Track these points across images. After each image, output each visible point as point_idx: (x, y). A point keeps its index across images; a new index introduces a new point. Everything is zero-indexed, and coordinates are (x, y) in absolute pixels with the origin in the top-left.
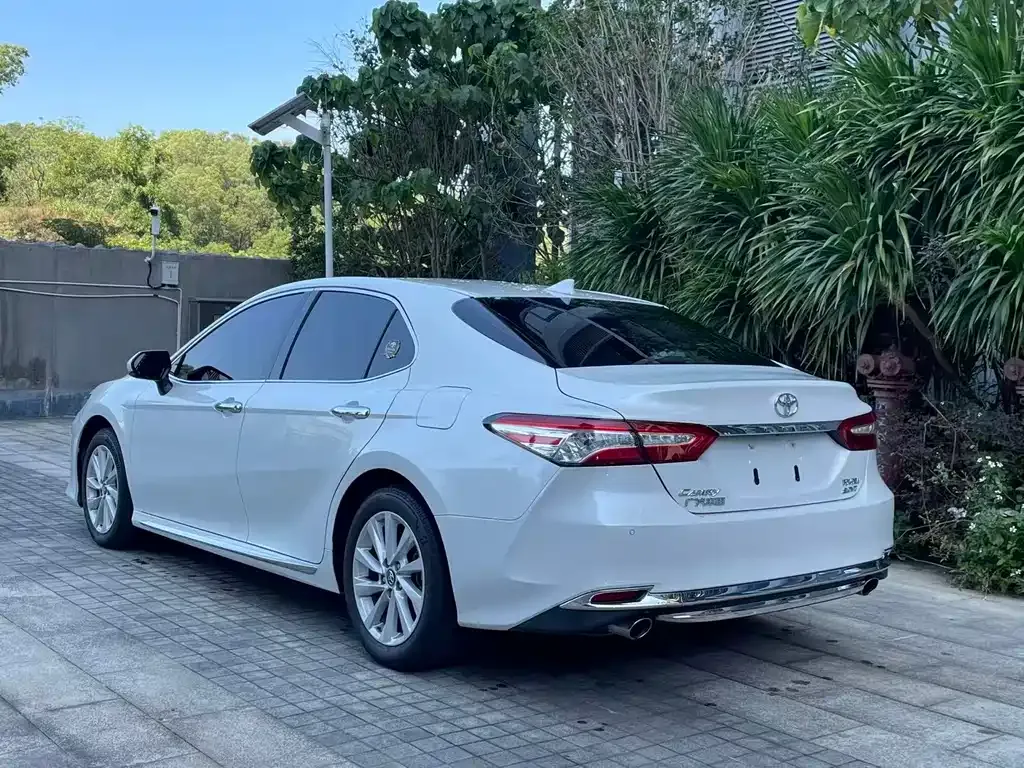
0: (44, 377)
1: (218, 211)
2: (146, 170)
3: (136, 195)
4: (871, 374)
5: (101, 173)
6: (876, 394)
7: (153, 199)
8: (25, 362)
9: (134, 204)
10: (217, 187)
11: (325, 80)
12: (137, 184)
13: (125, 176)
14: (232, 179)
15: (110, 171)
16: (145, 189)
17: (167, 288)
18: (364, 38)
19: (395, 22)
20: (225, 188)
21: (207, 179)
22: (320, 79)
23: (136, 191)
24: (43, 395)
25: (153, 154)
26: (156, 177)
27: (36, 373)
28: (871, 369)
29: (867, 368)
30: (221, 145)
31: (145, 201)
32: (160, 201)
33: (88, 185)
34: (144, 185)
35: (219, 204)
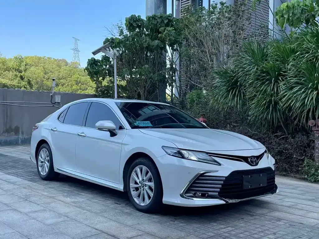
0: (19, 131)
1: (43, 81)
2: (22, 68)
3: (19, 76)
4: (314, 126)
5: (8, 69)
6: (315, 132)
7: (24, 77)
8: (13, 127)
9: (18, 78)
10: (42, 73)
11: (112, 39)
12: (19, 73)
13: (15, 70)
14: (47, 71)
15: (10, 68)
16: (22, 74)
17: (57, 103)
18: (121, 26)
19: (134, 21)
20: (45, 74)
21: (39, 71)
22: (111, 38)
23: (19, 75)
24: (19, 137)
25: (24, 63)
26: (25, 71)
27: (17, 131)
28: (314, 125)
29: (313, 124)
30: (44, 61)
31: (22, 78)
32: (27, 78)
33: (4, 73)
34: (21, 73)
35: (43, 79)
